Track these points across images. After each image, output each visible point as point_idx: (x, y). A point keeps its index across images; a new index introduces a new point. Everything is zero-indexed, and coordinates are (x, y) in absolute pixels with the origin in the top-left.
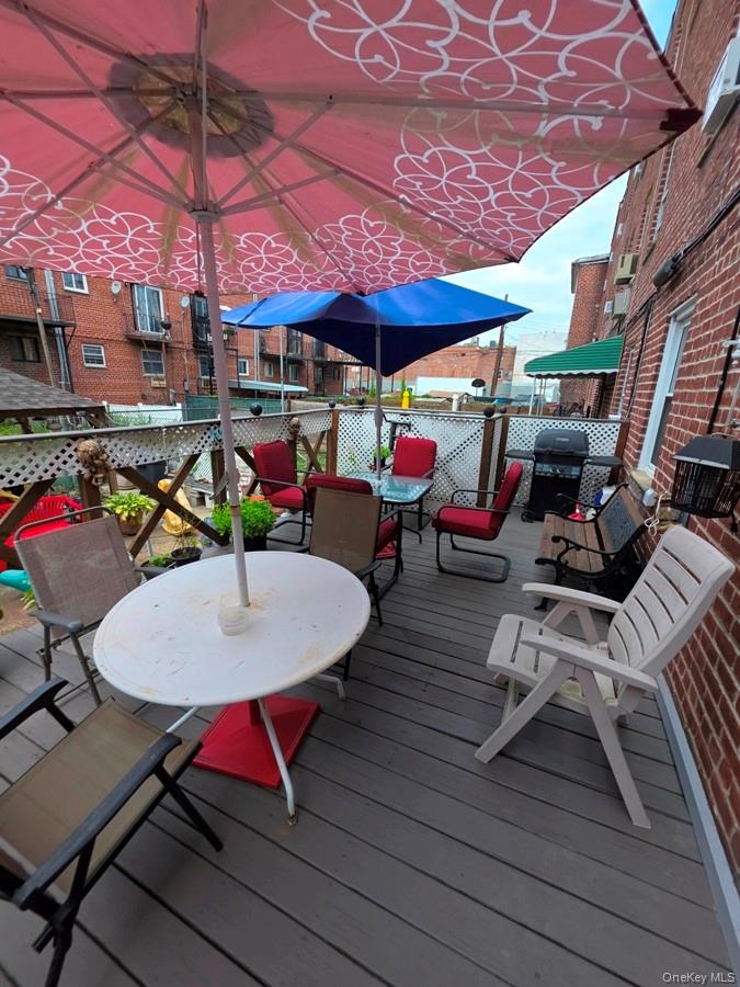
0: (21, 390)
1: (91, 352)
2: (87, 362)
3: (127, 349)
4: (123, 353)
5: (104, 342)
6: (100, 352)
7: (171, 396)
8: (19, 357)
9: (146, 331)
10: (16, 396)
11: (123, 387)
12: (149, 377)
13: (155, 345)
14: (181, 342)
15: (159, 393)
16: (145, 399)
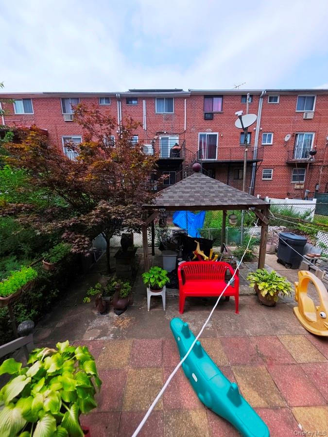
0: (221, 192)
1: (267, 172)
2: (263, 178)
3: (286, 169)
4: (282, 172)
5: (274, 167)
6: (271, 172)
7: (306, 193)
8: (237, 177)
9: (299, 158)
10: (217, 197)
11: (278, 189)
12: (294, 184)
13: (303, 165)
14: (322, 162)
15: (298, 192)
16: (289, 196)
